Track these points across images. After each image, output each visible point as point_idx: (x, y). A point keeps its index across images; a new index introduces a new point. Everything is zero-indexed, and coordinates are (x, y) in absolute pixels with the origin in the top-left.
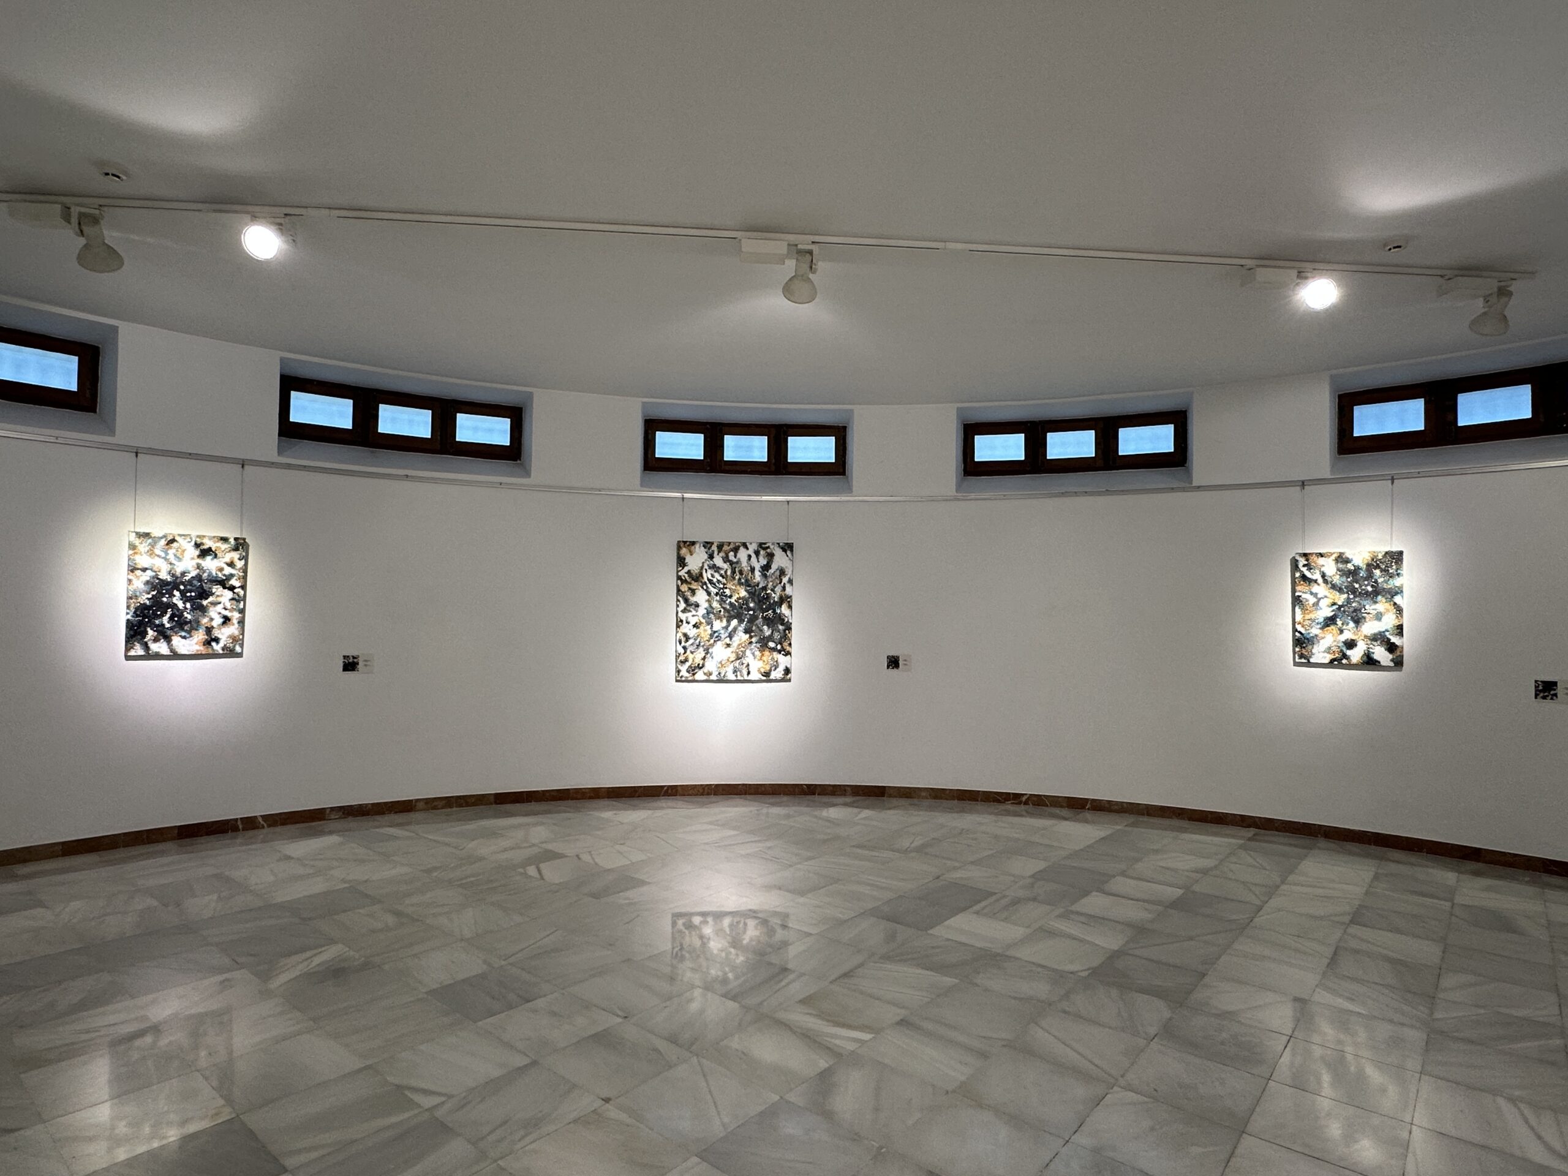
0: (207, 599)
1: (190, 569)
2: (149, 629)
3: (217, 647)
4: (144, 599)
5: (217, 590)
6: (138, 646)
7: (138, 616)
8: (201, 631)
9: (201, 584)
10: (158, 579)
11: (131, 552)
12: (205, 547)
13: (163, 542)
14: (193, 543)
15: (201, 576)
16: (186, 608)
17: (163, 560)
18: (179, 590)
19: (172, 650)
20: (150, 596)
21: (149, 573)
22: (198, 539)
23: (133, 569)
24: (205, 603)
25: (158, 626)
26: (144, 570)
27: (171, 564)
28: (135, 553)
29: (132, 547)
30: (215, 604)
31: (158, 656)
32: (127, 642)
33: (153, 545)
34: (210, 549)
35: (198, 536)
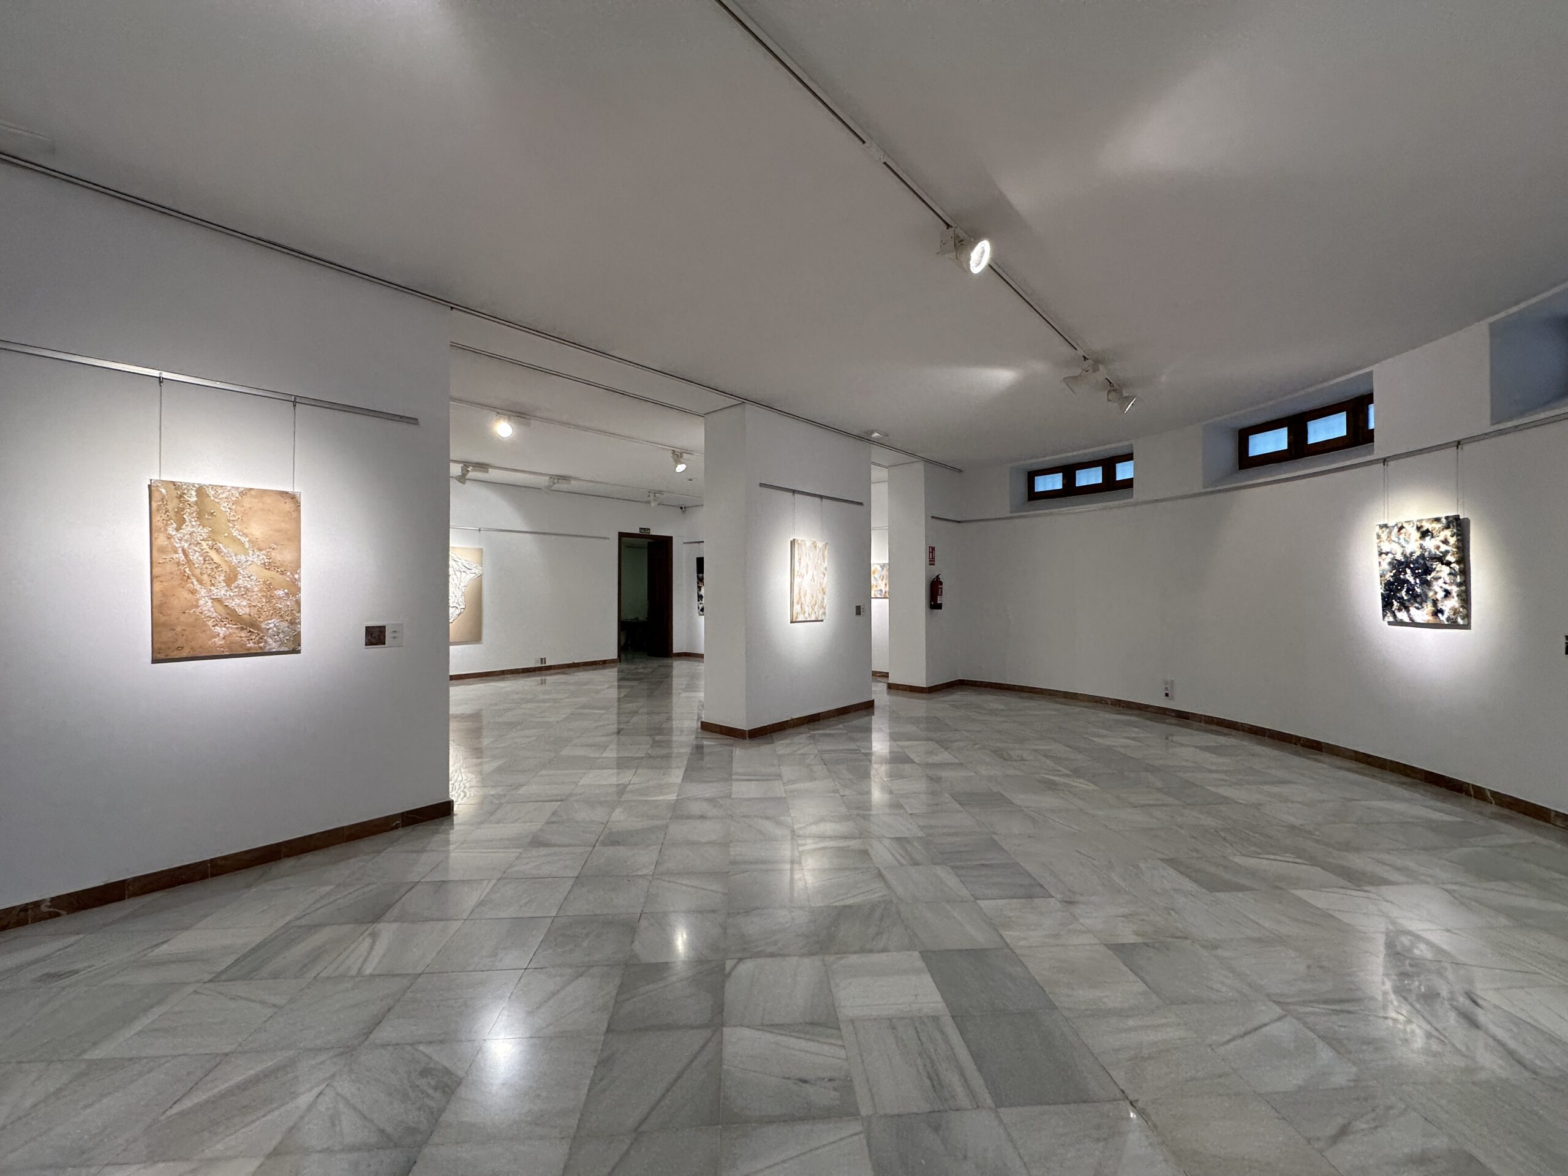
0: (1430, 575)
1: (1416, 549)
2: (1394, 601)
3: (1443, 618)
4: (1389, 576)
5: (1438, 566)
6: (1389, 614)
7: (1387, 590)
8: (1429, 603)
9: (1425, 562)
10: (1396, 560)
11: (1378, 541)
12: (1424, 529)
13: (1396, 530)
14: (1415, 527)
15: (1424, 555)
16: (1415, 582)
17: (1397, 544)
18: (1410, 568)
19: (1411, 619)
20: (1392, 574)
21: (1390, 556)
22: (1418, 523)
23: (1381, 554)
24: (1429, 578)
25: (1399, 598)
26: (1387, 554)
27: (1403, 547)
28: (1381, 541)
29: (1379, 537)
30: (1437, 579)
31: (1402, 623)
32: (1383, 610)
33: (1390, 533)
34: (1428, 531)
35: (1419, 521)
